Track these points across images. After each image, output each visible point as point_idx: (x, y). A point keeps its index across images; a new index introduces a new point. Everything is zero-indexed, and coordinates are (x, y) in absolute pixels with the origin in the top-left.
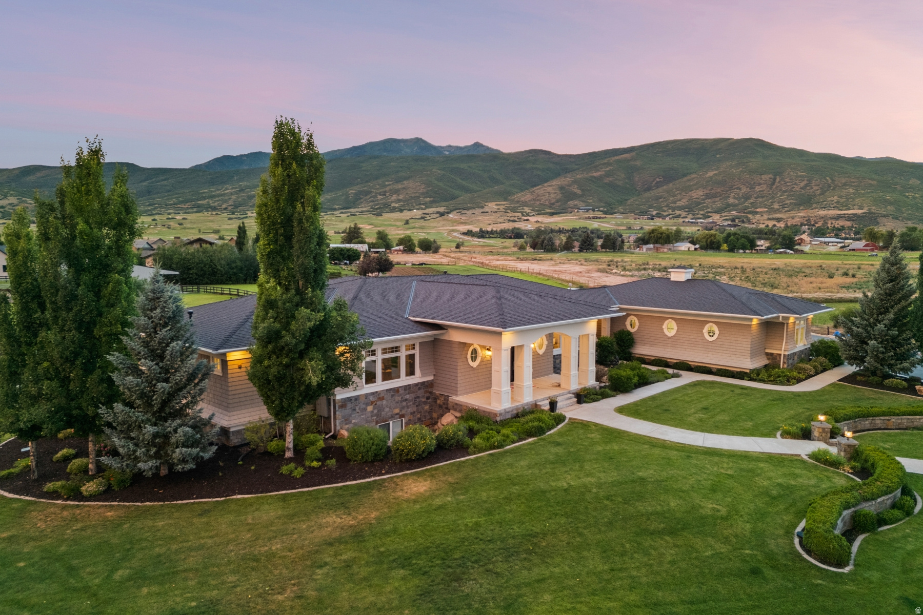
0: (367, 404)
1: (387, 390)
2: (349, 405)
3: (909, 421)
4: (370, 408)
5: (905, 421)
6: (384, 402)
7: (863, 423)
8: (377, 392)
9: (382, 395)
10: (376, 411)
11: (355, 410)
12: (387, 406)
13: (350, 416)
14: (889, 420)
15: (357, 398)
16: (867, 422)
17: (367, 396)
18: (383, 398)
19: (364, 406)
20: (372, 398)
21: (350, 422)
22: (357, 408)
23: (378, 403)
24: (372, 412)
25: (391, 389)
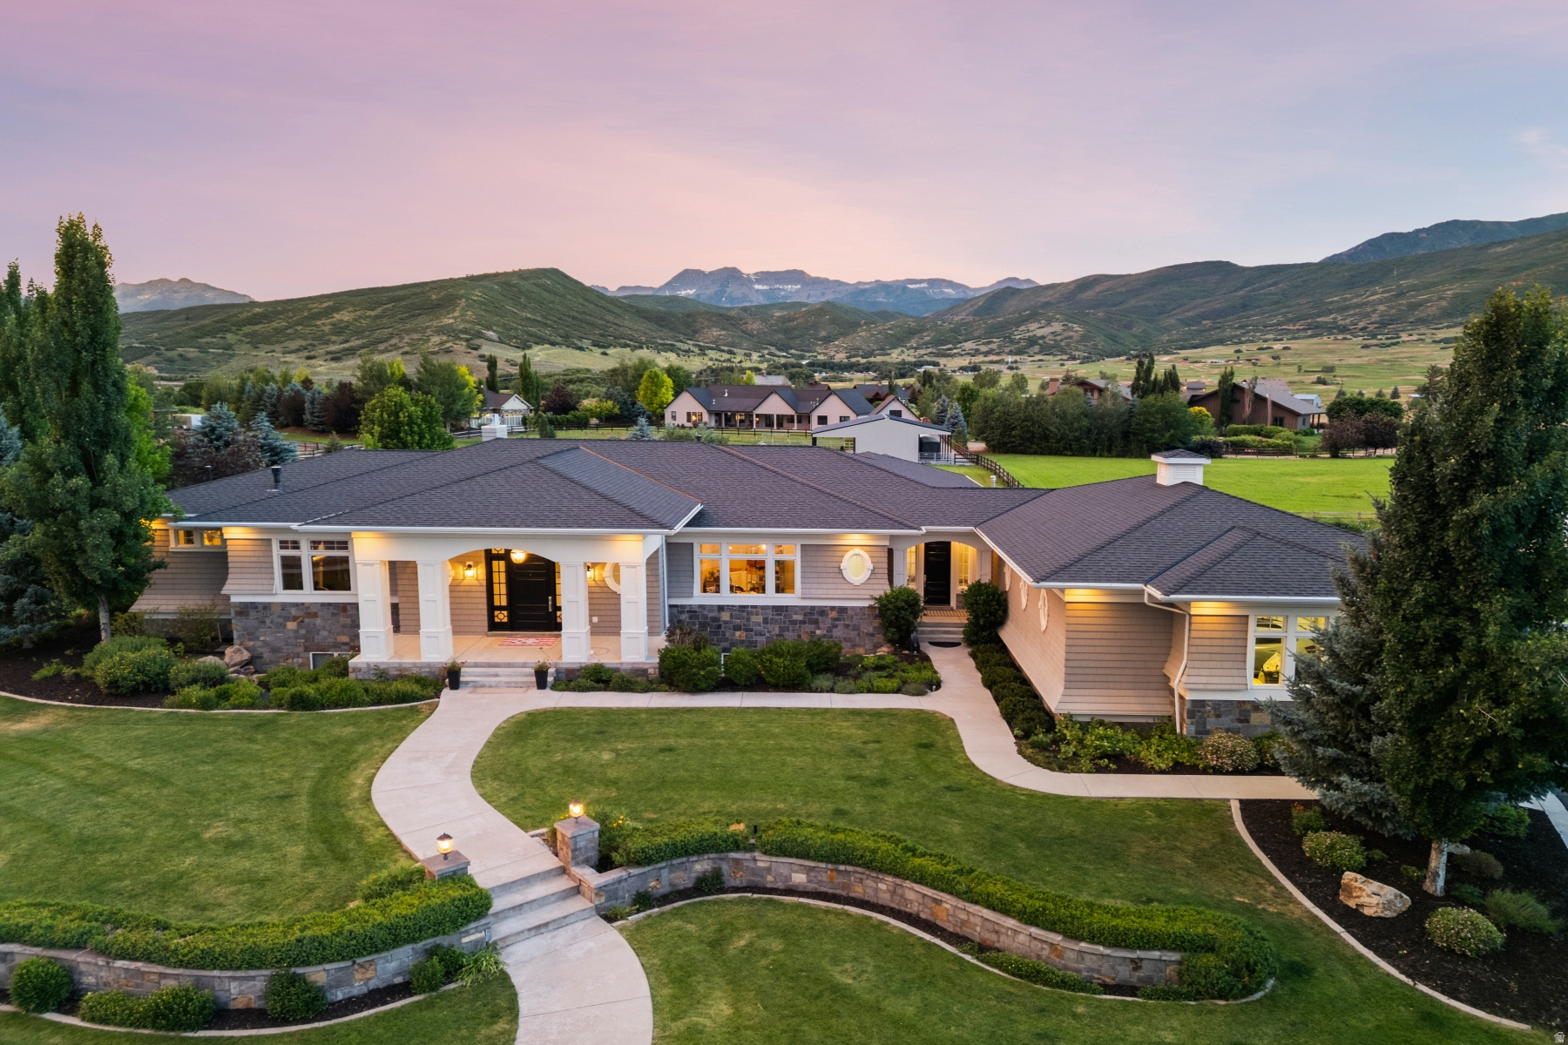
0: (287, 619)
1: (323, 605)
2: (253, 614)
3: (987, 924)
4: (291, 625)
5: (978, 921)
6: (318, 621)
7: (869, 882)
8: (303, 604)
9: (313, 610)
10: (303, 632)
11: (264, 622)
12: (324, 628)
13: (257, 629)
14: (938, 902)
15: (266, 607)
16: (882, 886)
17: (284, 606)
18: (315, 615)
19: (280, 620)
20: (294, 611)
21: (257, 639)
22: (268, 621)
23: (306, 620)
24: (296, 631)
25: (330, 604)
